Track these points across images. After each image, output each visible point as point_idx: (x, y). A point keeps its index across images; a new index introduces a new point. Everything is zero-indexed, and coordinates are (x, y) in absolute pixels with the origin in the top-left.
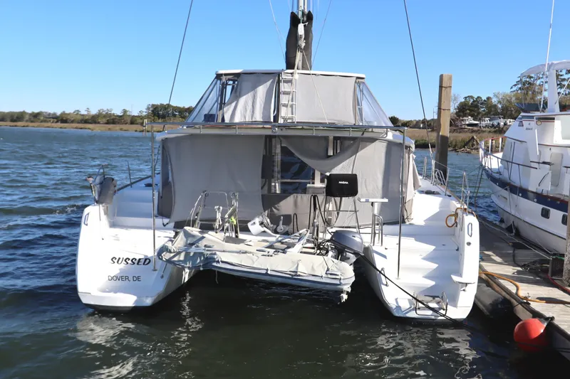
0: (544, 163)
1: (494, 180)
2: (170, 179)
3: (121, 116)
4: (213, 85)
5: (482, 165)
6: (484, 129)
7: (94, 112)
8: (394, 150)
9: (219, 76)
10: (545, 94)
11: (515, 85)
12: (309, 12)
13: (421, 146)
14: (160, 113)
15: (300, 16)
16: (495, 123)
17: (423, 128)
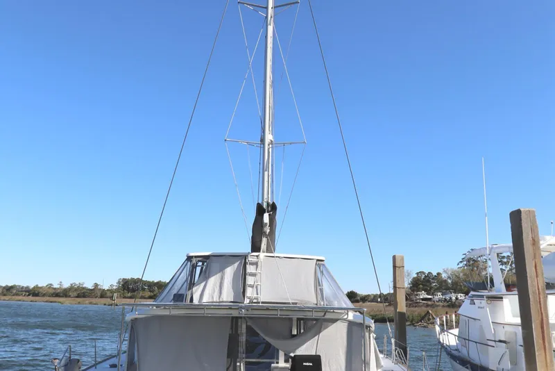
0: (500, 341)
1: (454, 357)
2: (136, 358)
3: (92, 290)
4: (183, 266)
5: (440, 342)
6: (438, 304)
7: (66, 285)
8: (355, 330)
9: (189, 258)
10: (490, 270)
11: (461, 262)
12: (273, 203)
13: (380, 320)
14: (130, 288)
15: (265, 206)
16: (448, 298)
17: (381, 302)
